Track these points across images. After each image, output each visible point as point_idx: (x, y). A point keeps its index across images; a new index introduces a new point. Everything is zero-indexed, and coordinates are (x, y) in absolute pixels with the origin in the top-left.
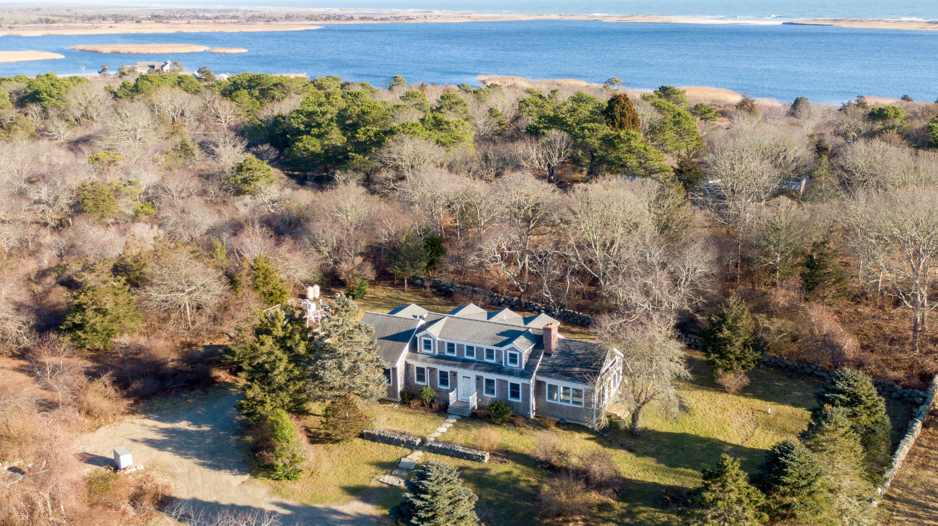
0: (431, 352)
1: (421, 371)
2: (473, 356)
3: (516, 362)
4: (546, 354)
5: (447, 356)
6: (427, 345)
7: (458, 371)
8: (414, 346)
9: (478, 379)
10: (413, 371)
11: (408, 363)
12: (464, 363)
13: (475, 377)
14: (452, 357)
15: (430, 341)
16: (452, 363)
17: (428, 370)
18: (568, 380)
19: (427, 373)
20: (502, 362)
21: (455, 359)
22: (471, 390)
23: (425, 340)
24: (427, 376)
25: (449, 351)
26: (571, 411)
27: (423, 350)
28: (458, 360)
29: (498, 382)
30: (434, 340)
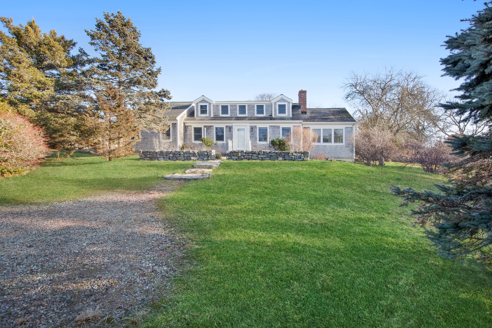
0: (208, 115)
1: (198, 131)
2: (245, 113)
3: (284, 112)
4: (302, 113)
5: (221, 117)
6: (204, 110)
7: (233, 125)
8: (191, 114)
9: (252, 129)
10: (191, 132)
11: (186, 125)
12: (238, 119)
13: (249, 127)
14: (227, 117)
15: (206, 106)
16: (227, 119)
17: (205, 129)
18: (330, 121)
19: (204, 131)
20: (272, 114)
21: (230, 117)
22: (245, 141)
23: (201, 106)
24: (204, 134)
25: (223, 113)
26: (333, 150)
27: (200, 115)
28: (232, 118)
29: (271, 129)
30: (210, 104)
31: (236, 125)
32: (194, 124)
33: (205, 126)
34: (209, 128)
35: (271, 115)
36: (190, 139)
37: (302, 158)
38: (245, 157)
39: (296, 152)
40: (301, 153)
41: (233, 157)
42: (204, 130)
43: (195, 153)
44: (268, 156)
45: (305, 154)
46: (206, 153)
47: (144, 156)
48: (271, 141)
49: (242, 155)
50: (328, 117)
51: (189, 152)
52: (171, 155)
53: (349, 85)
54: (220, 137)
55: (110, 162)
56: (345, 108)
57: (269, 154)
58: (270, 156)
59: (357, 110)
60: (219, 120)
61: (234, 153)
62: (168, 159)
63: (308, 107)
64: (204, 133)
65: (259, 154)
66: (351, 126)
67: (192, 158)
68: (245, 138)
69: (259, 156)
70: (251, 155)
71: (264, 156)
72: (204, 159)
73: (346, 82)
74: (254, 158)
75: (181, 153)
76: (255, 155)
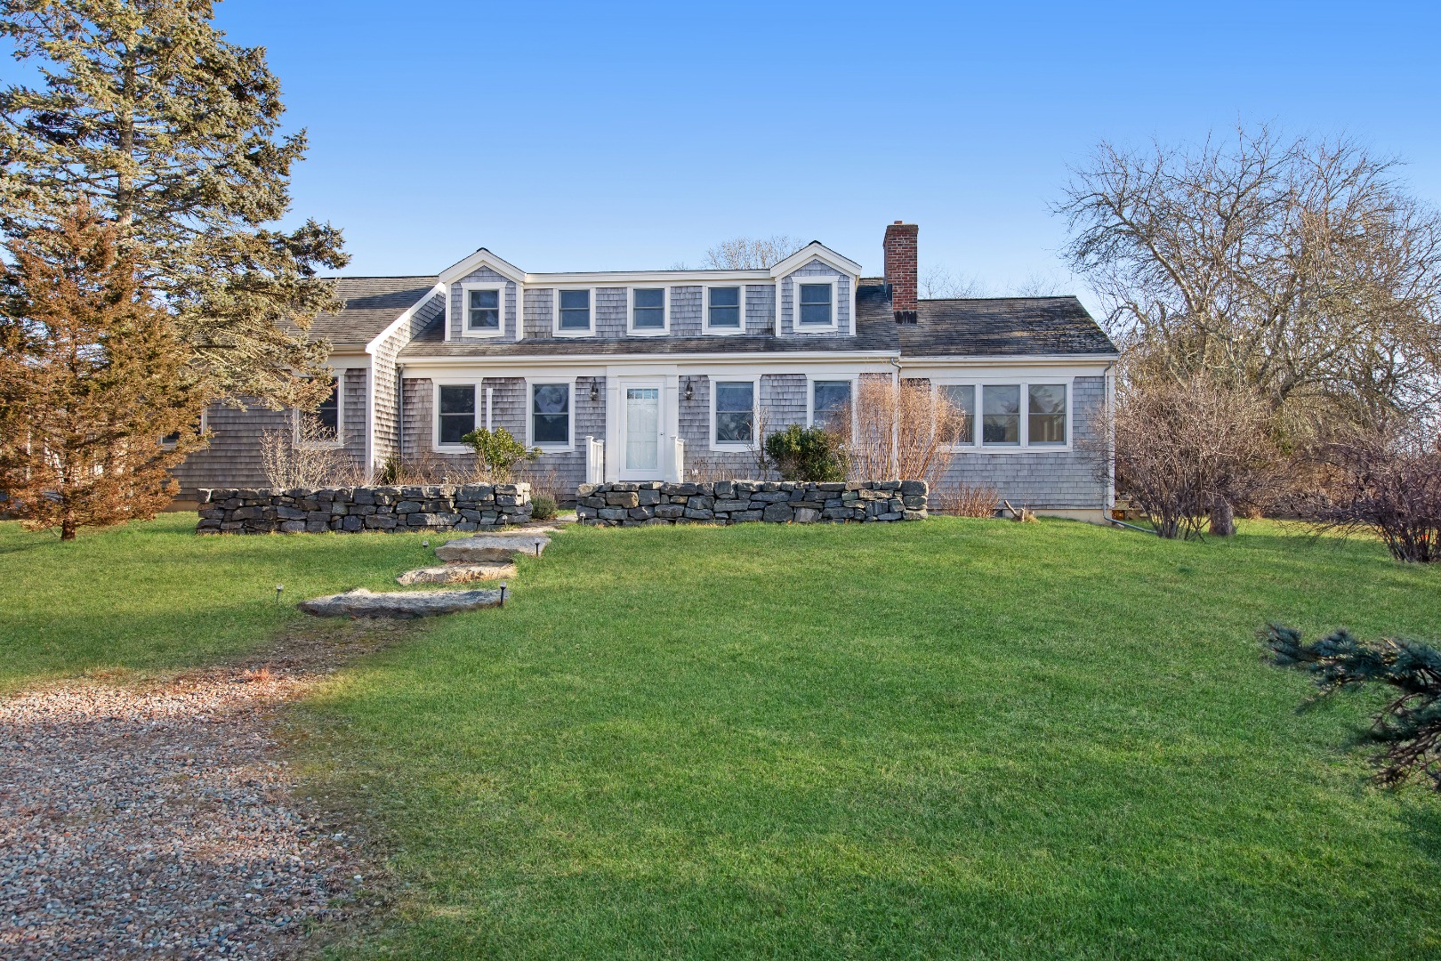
0: (500, 332)
1: (457, 400)
2: (660, 324)
3: (826, 318)
4: (899, 318)
5: (560, 341)
6: (484, 310)
7: (611, 372)
8: (431, 329)
9: (689, 388)
10: (427, 405)
11: (407, 375)
12: (631, 346)
13: (675, 383)
14: (582, 341)
15: (495, 293)
16: (585, 346)
17: (490, 391)
18: (1014, 353)
19: (484, 402)
20: (773, 323)
21: (595, 342)
22: (661, 439)
23: (475, 296)
24: (484, 415)
25: (565, 324)
26: (1025, 473)
27: (467, 333)
28: (604, 342)
29: (769, 389)
30: (511, 284)
31: (620, 374)
32: (439, 373)
33: (488, 381)
34: (503, 386)
35: (771, 330)
36: (424, 436)
37: (896, 509)
38: (657, 509)
39: (871, 487)
40: (894, 488)
41: (606, 512)
42: (484, 397)
43: (442, 497)
44: (755, 505)
45: (910, 491)
46: (492, 497)
47: (221, 515)
48: (769, 440)
49: (644, 501)
50: (1006, 336)
51: (418, 492)
52: (339, 509)
53: (1093, 199)
54: (551, 428)
55: (66, 543)
56: (1074, 297)
57: (759, 496)
58: (762, 506)
59: (1121, 302)
60: (551, 353)
61: (609, 495)
62: (324, 527)
63: (922, 293)
64: (484, 409)
65: (716, 497)
66: (1098, 372)
67: (432, 519)
68: (661, 430)
69: (718, 506)
70: (682, 500)
71: (739, 505)
72: (484, 520)
73: (1080, 186)
74: (693, 513)
75: (381, 499)
76: (698, 502)
